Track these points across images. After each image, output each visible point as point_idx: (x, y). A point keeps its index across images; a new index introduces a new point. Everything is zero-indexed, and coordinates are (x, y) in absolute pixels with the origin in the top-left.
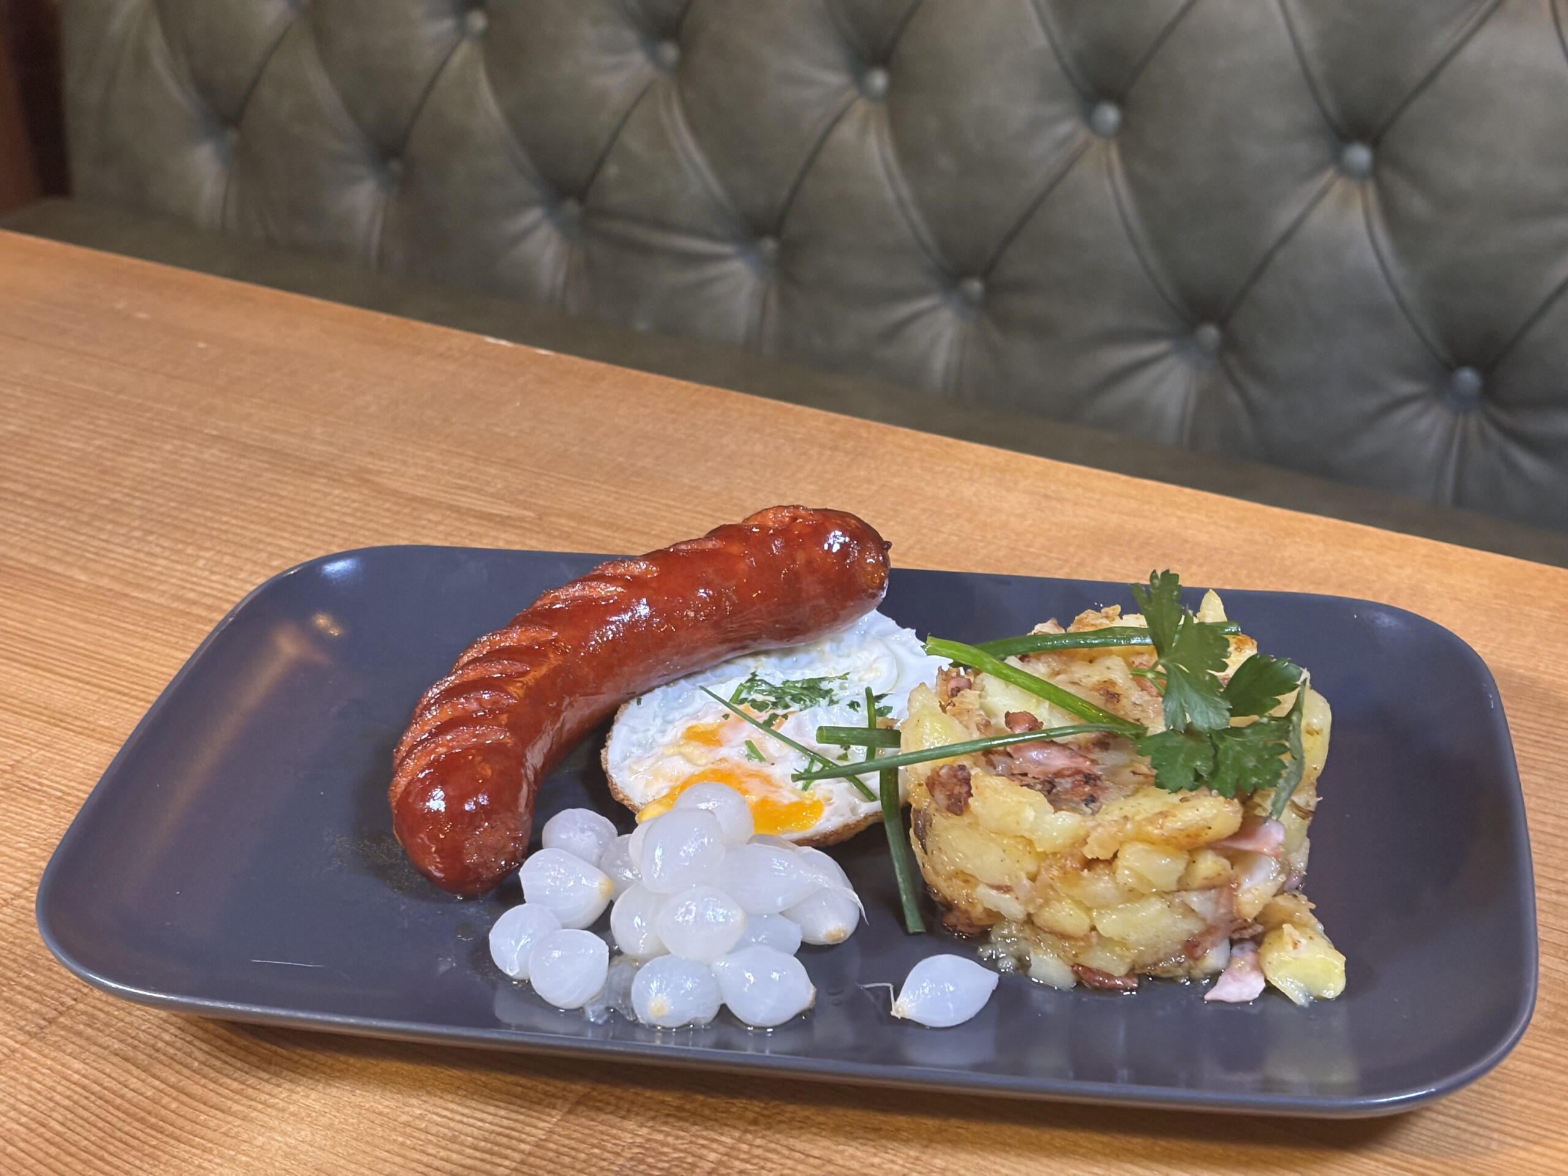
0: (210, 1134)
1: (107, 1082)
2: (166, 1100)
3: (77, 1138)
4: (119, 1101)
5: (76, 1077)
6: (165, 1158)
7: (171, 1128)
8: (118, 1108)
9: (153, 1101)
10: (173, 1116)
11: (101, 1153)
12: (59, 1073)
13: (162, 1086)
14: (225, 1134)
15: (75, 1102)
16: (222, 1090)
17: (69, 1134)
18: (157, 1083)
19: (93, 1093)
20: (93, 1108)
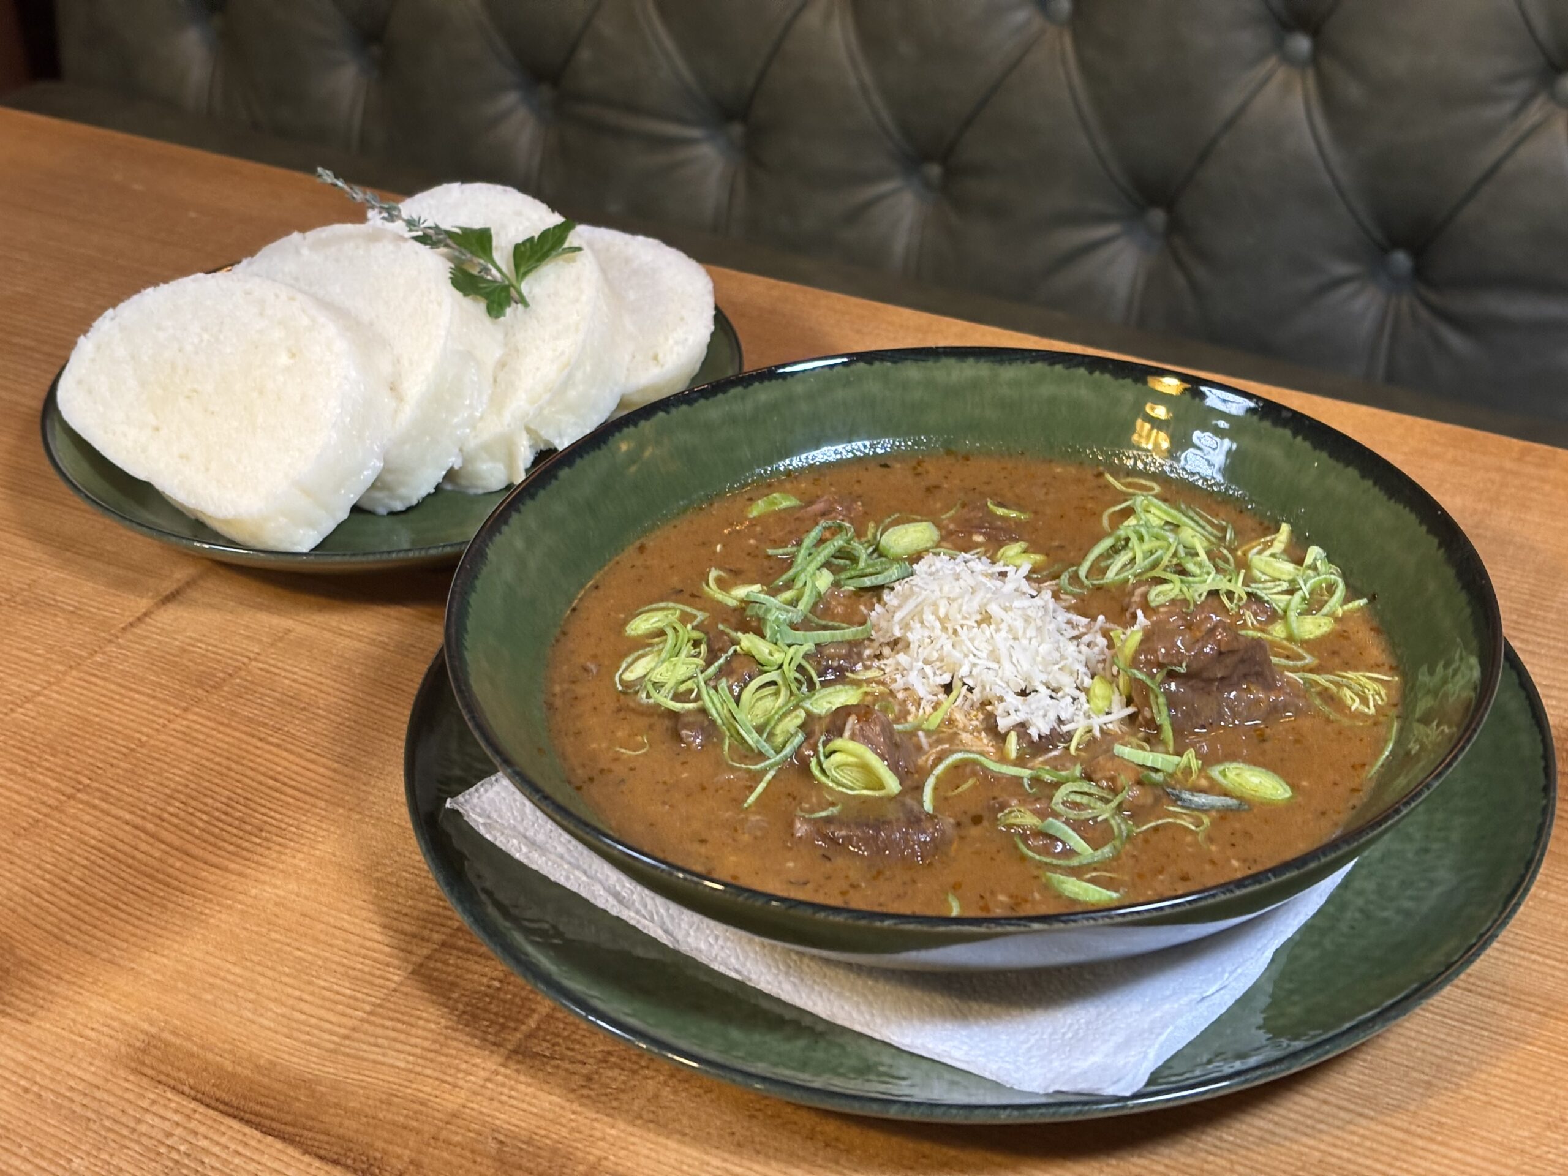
0: (211, 887)
1: (120, 845)
2: (171, 861)
3: (95, 891)
4: (130, 861)
5: (93, 842)
6: (171, 906)
7: (176, 883)
8: (130, 867)
9: (161, 860)
10: (177, 873)
11: (115, 902)
12: (78, 839)
13: (168, 849)
14: (224, 887)
15: (93, 862)
16: (220, 852)
17: (87, 888)
18: (163, 846)
19: (108, 855)
20: (109, 867)
